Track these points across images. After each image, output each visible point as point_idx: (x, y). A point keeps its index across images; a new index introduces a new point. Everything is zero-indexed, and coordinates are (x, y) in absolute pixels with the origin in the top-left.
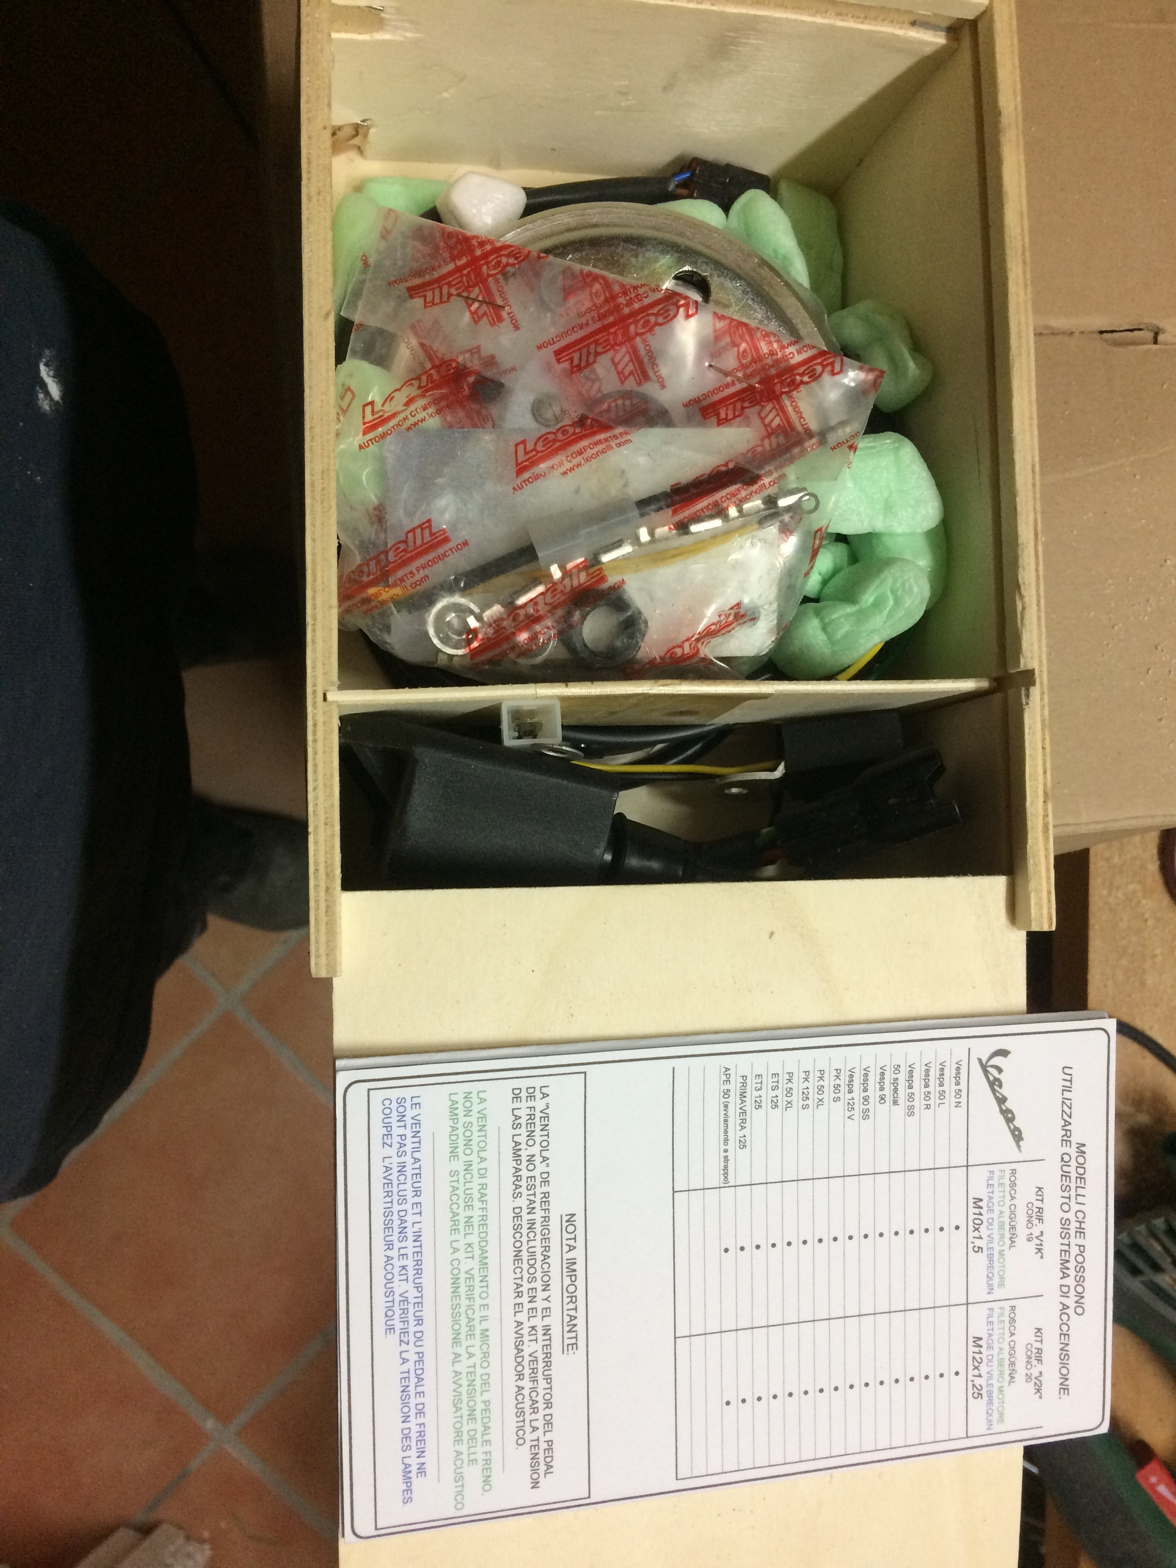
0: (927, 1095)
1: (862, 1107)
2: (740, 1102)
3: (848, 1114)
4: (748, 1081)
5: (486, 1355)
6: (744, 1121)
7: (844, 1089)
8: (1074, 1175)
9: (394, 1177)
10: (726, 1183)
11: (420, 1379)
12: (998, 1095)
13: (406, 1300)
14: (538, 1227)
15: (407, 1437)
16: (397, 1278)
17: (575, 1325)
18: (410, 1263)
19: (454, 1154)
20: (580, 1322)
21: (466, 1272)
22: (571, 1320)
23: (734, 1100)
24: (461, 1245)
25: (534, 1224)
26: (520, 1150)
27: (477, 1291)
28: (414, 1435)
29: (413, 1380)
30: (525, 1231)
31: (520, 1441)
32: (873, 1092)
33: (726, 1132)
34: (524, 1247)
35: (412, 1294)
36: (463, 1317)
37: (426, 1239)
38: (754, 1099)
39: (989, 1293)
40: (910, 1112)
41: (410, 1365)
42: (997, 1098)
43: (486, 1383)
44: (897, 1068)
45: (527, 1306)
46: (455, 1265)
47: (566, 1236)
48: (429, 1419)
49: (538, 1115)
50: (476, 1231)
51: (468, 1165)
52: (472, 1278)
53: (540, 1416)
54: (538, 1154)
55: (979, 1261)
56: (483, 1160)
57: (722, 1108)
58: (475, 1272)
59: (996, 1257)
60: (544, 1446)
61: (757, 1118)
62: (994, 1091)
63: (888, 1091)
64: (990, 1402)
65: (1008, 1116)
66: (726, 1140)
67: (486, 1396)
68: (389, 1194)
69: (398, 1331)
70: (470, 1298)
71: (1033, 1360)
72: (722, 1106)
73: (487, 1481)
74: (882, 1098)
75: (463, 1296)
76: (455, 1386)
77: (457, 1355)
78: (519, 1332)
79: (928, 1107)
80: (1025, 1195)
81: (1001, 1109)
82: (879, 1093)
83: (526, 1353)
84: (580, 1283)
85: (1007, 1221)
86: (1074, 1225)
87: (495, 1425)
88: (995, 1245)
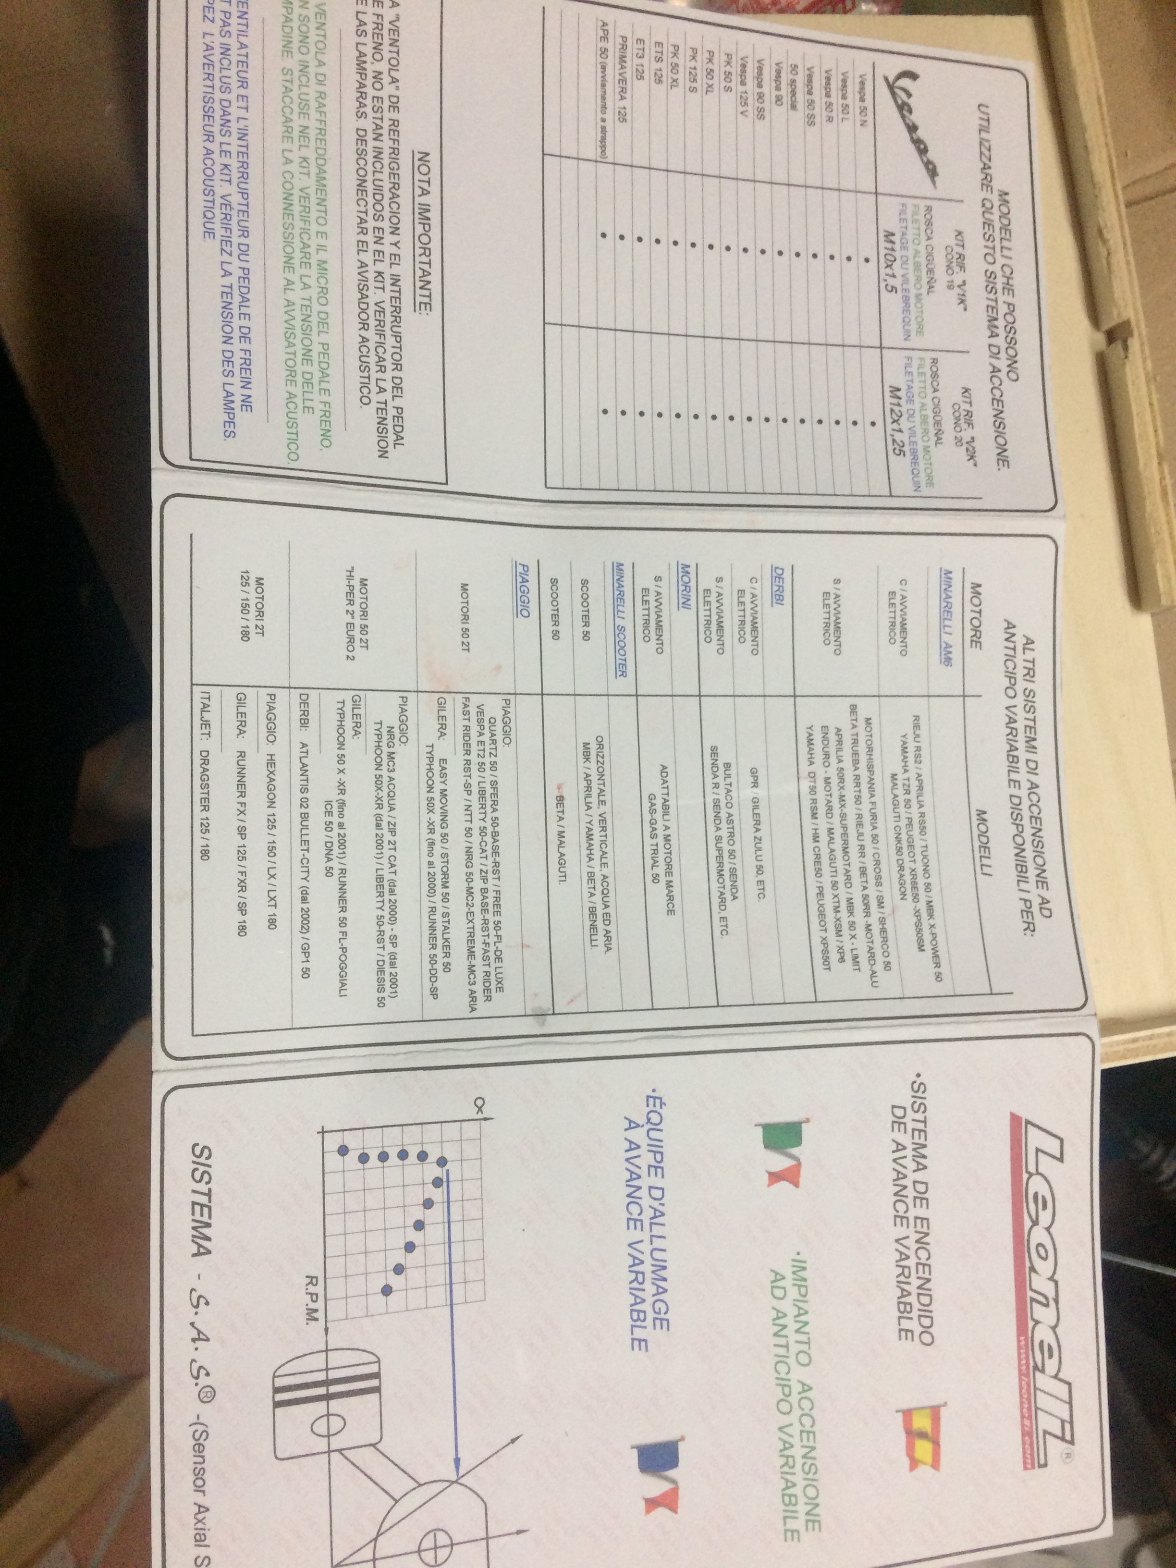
0: (829, 105)
1: (757, 104)
2: (620, 66)
3: (741, 109)
4: (629, 43)
5: (324, 291)
6: (623, 90)
7: (735, 79)
8: (997, 225)
9: (216, 58)
10: (602, 159)
11: (245, 299)
12: (908, 121)
13: (228, 205)
14: (385, 157)
15: (228, 361)
16: (218, 177)
17: (429, 282)
18: (234, 164)
19: (287, 50)
20: (435, 278)
21: (301, 190)
22: (424, 276)
23: (612, 61)
24: (295, 157)
25: (381, 153)
26: (365, 62)
27: (314, 215)
28: (238, 361)
29: (237, 299)
30: (370, 158)
31: (365, 401)
32: (768, 88)
33: (603, 98)
34: (370, 178)
35: (236, 199)
36: (297, 240)
37: (253, 138)
38: (635, 67)
39: (905, 339)
40: (811, 121)
41: (233, 280)
42: (907, 125)
43: (323, 322)
44: (795, 67)
45: (372, 247)
46: (287, 179)
47: (418, 176)
48: (256, 346)
49: (387, 26)
50: (312, 144)
51: (304, 67)
52: (307, 197)
53: (389, 375)
54: (386, 72)
55: (892, 303)
56: (321, 64)
57: (599, 70)
58: (312, 191)
59: (912, 300)
60: (392, 412)
61: (638, 89)
62: (903, 117)
63: (785, 91)
64: (915, 461)
65: (921, 148)
66: (604, 107)
67: (324, 338)
68: (209, 76)
69: (218, 237)
70: (306, 220)
71: (962, 421)
72: (599, 66)
73: (326, 435)
74: (779, 99)
75: (297, 217)
76: (287, 317)
77: (289, 282)
78: (364, 274)
79: (830, 119)
80: (943, 237)
81: (912, 138)
82: (775, 93)
83: (371, 301)
84: (435, 233)
85: (924, 263)
86: (1000, 281)
87: (334, 371)
88: (911, 286)
